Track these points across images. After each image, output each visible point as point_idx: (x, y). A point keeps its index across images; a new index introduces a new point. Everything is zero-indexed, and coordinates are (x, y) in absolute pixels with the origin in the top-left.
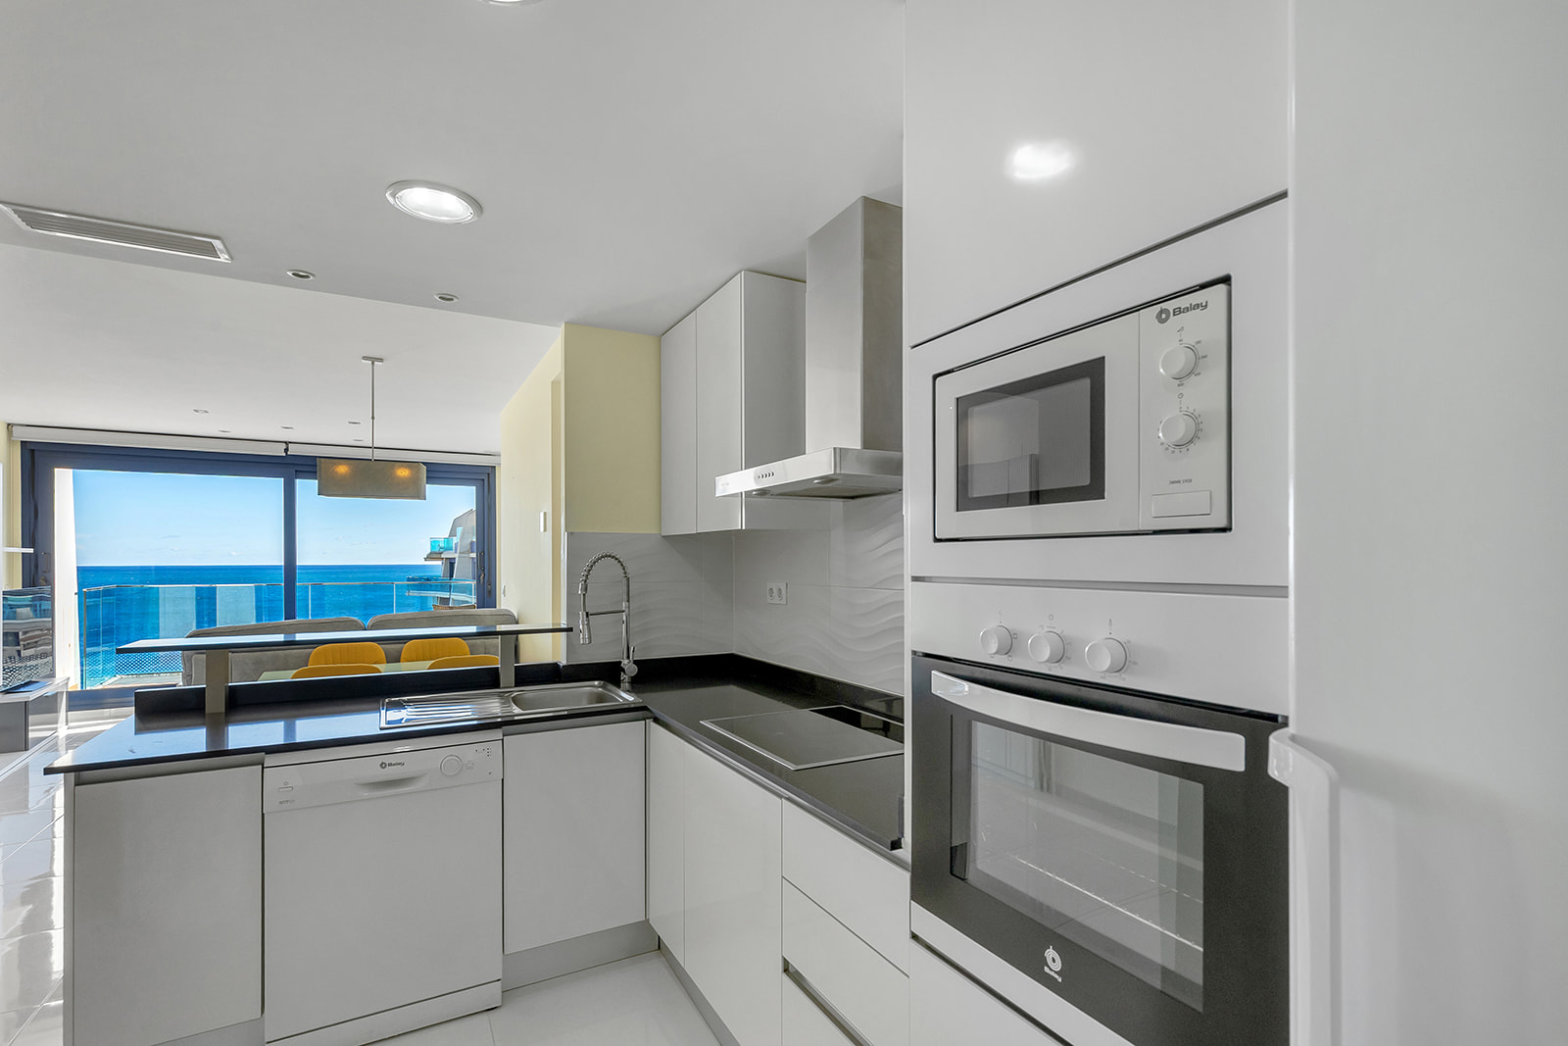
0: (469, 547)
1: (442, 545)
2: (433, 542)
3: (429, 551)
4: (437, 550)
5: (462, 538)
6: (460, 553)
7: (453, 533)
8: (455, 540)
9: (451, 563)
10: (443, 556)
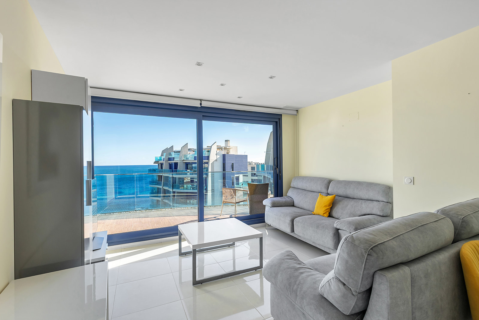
0: (168, 159)
1: (159, 159)
2: (156, 158)
3: (155, 161)
4: (157, 160)
5: (166, 156)
6: (165, 161)
7: (162, 155)
8: (163, 157)
9: (162, 164)
10: (159, 162)
